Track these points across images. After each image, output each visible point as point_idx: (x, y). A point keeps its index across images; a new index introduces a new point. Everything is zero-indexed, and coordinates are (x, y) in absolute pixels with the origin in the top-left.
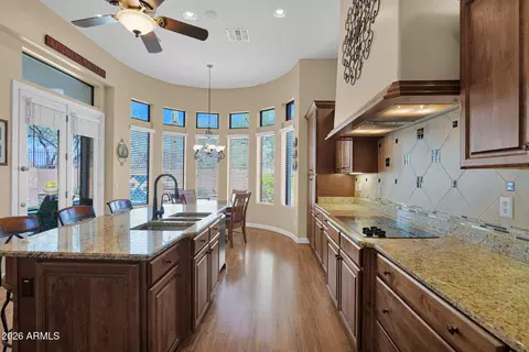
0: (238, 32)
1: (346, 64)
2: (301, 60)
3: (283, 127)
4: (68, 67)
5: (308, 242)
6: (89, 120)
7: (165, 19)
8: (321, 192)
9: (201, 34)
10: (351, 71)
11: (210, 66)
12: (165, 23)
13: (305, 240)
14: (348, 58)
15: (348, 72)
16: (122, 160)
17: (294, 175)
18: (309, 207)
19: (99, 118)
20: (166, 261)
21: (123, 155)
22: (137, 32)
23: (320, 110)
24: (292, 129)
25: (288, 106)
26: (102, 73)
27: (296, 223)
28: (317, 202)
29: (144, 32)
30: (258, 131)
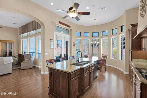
0: (102, 8)
1: (141, 10)
2: (126, 10)
3: (120, 34)
4: (63, 27)
5: (129, 74)
6: (67, 37)
7: (79, 12)
8: (133, 57)
9: (88, 13)
10: (142, 13)
11: (95, 19)
12: (79, 13)
13: (128, 73)
14: (142, 8)
15: (141, 13)
16: (74, 46)
17: (124, 50)
18: (130, 62)
19: (69, 37)
20: (75, 74)
21: (74, 45)
22: (73, 17)
23: (133, 27)
24: (123, 34)
25: (122, 27)
26: (70, 27)
27: (124, 67)
28: (132, 60)
29: (74, 17)
30: (111, 36)
